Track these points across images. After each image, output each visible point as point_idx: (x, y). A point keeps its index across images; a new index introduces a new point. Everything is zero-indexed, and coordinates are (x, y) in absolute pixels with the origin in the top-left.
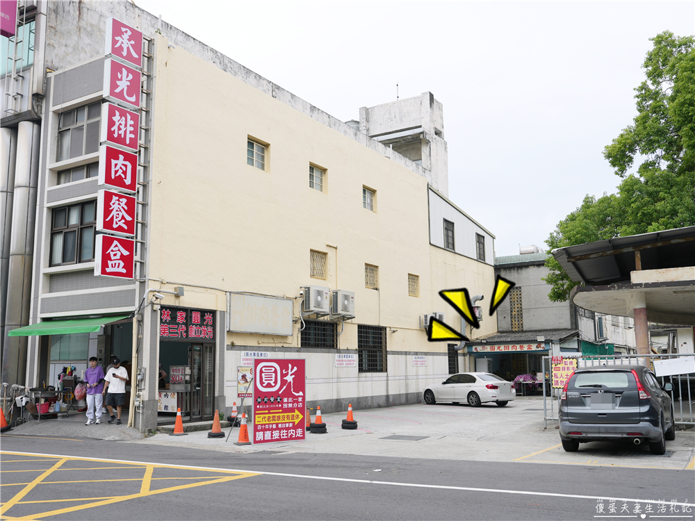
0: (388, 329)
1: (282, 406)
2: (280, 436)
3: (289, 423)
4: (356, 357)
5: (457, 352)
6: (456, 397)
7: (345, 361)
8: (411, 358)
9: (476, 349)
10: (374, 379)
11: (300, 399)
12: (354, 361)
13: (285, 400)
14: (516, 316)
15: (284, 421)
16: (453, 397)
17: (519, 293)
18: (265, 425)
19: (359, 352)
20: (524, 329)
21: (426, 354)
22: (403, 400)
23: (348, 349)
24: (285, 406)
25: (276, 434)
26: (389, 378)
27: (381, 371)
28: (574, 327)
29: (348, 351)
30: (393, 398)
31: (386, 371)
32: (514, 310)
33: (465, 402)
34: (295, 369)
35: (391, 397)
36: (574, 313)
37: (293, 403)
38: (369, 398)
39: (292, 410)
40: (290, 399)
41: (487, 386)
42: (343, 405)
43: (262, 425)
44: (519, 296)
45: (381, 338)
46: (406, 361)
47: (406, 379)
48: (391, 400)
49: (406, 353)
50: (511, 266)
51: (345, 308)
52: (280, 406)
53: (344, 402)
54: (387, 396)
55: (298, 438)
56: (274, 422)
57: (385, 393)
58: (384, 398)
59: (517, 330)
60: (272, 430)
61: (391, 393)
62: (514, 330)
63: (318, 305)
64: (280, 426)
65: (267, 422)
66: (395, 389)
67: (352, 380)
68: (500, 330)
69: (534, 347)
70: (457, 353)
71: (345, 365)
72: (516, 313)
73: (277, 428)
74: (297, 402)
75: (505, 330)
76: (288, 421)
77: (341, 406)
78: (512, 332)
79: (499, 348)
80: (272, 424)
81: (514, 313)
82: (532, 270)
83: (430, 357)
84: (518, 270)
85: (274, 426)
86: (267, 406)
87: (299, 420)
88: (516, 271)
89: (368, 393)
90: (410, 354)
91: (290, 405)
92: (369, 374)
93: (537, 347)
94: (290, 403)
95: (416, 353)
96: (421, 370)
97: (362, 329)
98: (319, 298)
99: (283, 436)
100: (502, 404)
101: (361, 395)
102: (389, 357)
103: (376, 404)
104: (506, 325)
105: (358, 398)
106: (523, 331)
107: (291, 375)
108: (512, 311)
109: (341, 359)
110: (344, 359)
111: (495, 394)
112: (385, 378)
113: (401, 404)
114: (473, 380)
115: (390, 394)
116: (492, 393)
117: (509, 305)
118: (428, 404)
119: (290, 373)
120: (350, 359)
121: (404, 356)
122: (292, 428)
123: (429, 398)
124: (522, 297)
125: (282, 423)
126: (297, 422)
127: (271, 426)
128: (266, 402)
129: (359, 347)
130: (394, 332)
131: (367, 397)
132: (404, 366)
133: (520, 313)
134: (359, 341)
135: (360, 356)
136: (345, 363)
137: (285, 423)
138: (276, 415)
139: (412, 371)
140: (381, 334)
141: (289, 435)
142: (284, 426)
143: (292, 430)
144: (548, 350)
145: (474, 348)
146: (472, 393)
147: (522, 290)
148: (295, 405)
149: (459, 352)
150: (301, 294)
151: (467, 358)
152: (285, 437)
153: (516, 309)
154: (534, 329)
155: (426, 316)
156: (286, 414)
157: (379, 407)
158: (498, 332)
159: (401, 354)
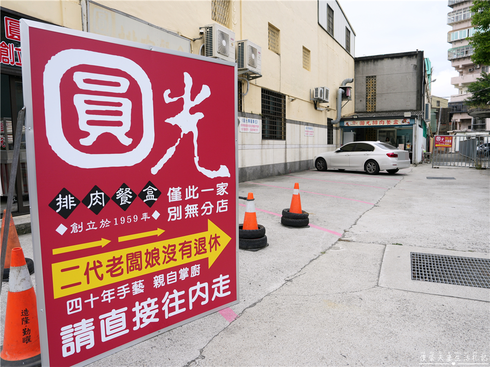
0: (287, 97)
1: (164, 215)
2: (161, 314)
3: (189, 265)
4: (259, 122)
5: (332, 125)
6: (351, 165)
7: (250, 126)
8: (303, 127)
9: (347, 123)
10: (275, 147)
11: (222, 188)
12: (258, 126)
13: (174, 194)
14: (371, 100)
15: (172, 264)
16: (348, 165)
17: (374, 81)
18: (97, 292)
19: (262, 117)
20: (377, 110)
21: (314, 125)
22: (297, 168)
23: (252, 114)
24: (174, 214)
25: (145, 312)
26: (288, 146)
27: (280, 139)
28: (419, 108)
29: (252, 115)
30: (290, 166)
31: (285, 139)
32: (369, 95)
33: (362, 169)
34: (205, 92)
35: (288, 165)
36: (419, 97)
37: (200, 202)
38: (271, 167)
39: (197, 224)
40: (192, 192)
41: (388, 155)
42: (248, 174)
43: (85, 295)
44: (374, 84)
45: (280, 105)
46: (300, 131)
47: (300, 147)
48: (288, 168)
49: (300, 123)
50: (369, 58)
51: (252, 64)
52: (156, 215)
53: (248, 171)
54: (286, 164)
55: (220, 302)
56: (136, 274)
57: (283, 161)
58: (283, 166)
59: (370, 111)
60: (130, 301)
61: (289, 161)
62: (368, 111)
63: (223, 51)
64: (158, 282)
65: (108, 280)
66: (292, 157)
67: (256, 147)
68: (357, 111)
69: (400, 122)
70: (332, 127)
71: (249, 131)
72: (371, 97)
73: (150, 291)
74: (214, 198)
75: (360, 111)
76: (186, 260)
77: (246, 176)
78: (367, 112)
79: (368, 123)
80: (130, 282)
81: (368, 97)
82: (386, 62)
83: (316, 128)
84: (374, 62)
85: (138, 288)
86: (105, 223)
87: (220, 249)
88: (372, 63)
89: (270, 162)
90: (303, 124)
91: (192, 210)
92: (271, 142)
93: (403, 122)
94: (191, 201)
95: (307, 124)
96: (310, 139)
97: (266, 93)
98: (224, 42)
99: (171, 309)
100: (392, 172)
101: (264, 164)
102: (288, 125)
103: (276, 172)
104: (362, 107)
105: (262, 167)
106: (375, 112)
107: (193, 111)
108: (367, 96)
109: (245, 123)
110: (248, 124)
111: (395, 162)
112: (284, 146)
113: (296, 171)
114: (371, 149)
115: (287, 161)
116: (393, 162)
117: (365, 91)
118: (318, 170)
119: (188, 104)
120: (254, 124)
121: (298, 125)
122: (200, 279)
123: (321, 165)
124: (377, 84)
125: (165, 272)
126: (212, 256)
127: (124, 291)
128: (97, 209)
129: (262, 112)
130: (293, 100)
131: (269, 165)
132: (298, 135)
133: (373, 97)
134: (263, 106)
135: (263, 122)
136: (249, 128)
137: (177, 269)
138: (143, 248)
139: (304, 140)
140: (280, 101)
141: (192, 301)
142: (172, 278)
143: (199, 286)
144: (412, 125)
145: (345, 123)
146: (371, 161)
147: (377, 78)
148: (207, 207)
149: (334, 125)
150: (201, 33)
151: (339, 131)
152: (178, 311)
153: (371, 94)
154: (385, 110)
155: (317, 89)
156: (177, 241)
157: (279, 174)
158: (355, 112)
159: (297, 124)
